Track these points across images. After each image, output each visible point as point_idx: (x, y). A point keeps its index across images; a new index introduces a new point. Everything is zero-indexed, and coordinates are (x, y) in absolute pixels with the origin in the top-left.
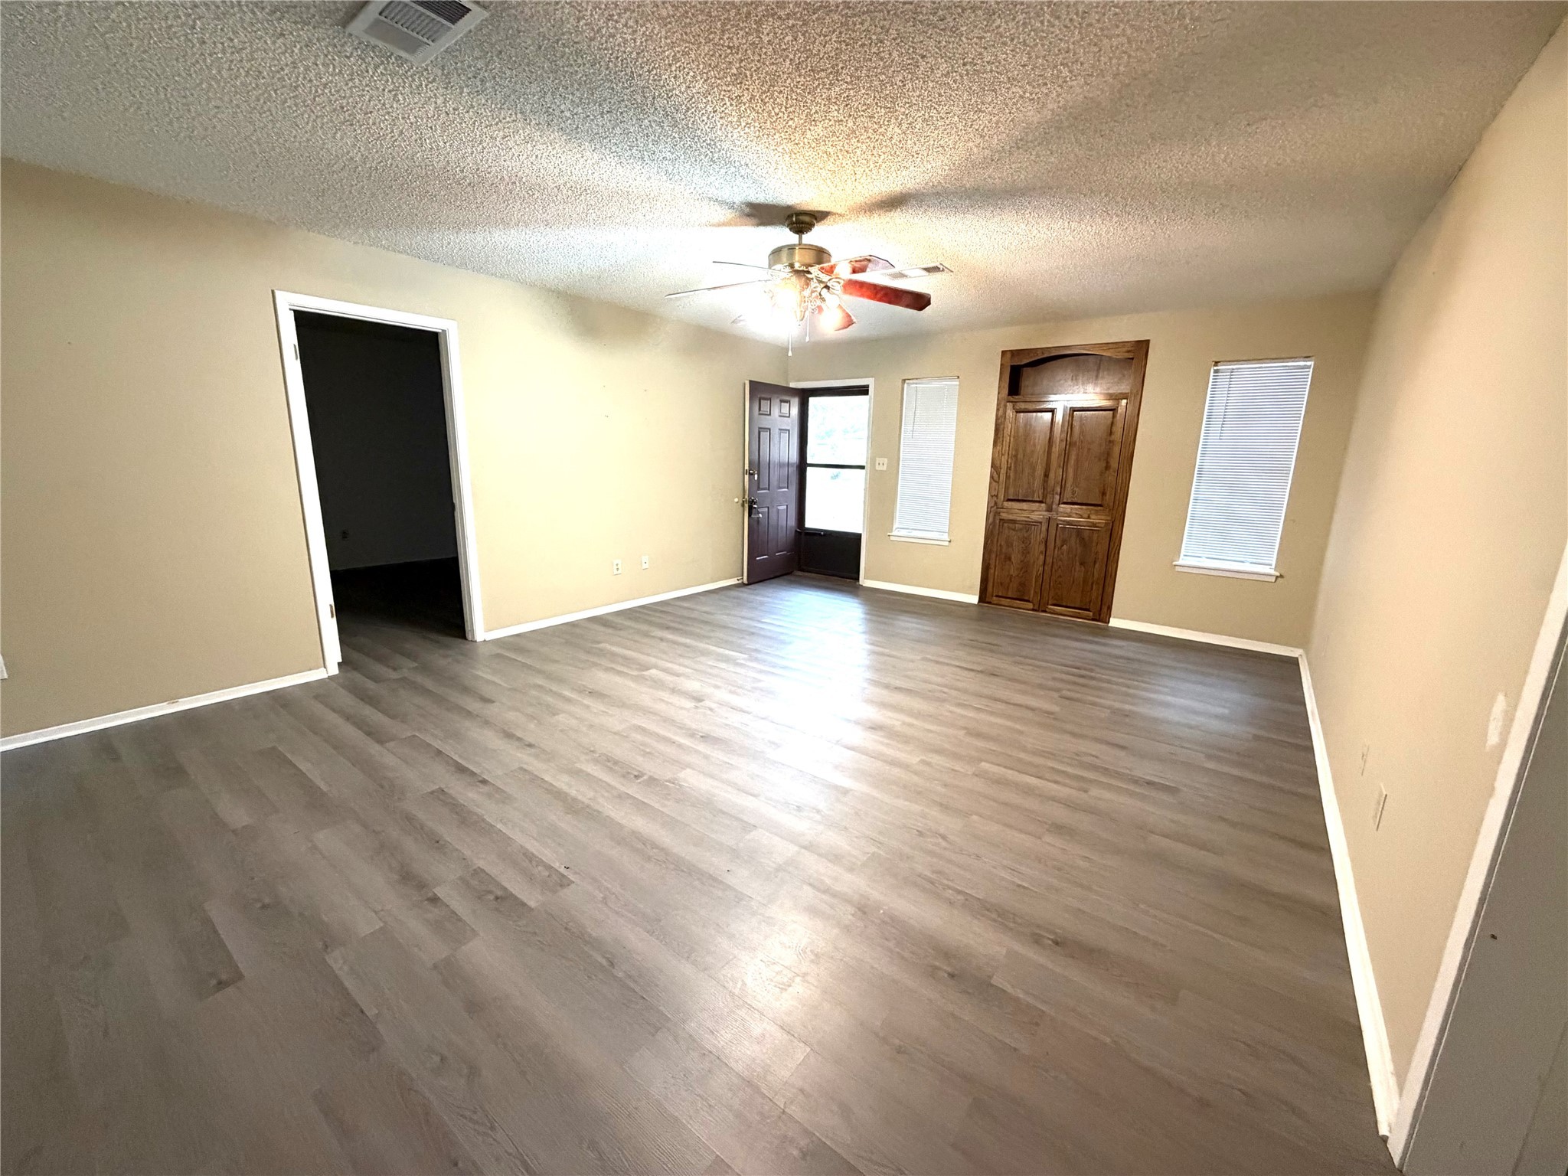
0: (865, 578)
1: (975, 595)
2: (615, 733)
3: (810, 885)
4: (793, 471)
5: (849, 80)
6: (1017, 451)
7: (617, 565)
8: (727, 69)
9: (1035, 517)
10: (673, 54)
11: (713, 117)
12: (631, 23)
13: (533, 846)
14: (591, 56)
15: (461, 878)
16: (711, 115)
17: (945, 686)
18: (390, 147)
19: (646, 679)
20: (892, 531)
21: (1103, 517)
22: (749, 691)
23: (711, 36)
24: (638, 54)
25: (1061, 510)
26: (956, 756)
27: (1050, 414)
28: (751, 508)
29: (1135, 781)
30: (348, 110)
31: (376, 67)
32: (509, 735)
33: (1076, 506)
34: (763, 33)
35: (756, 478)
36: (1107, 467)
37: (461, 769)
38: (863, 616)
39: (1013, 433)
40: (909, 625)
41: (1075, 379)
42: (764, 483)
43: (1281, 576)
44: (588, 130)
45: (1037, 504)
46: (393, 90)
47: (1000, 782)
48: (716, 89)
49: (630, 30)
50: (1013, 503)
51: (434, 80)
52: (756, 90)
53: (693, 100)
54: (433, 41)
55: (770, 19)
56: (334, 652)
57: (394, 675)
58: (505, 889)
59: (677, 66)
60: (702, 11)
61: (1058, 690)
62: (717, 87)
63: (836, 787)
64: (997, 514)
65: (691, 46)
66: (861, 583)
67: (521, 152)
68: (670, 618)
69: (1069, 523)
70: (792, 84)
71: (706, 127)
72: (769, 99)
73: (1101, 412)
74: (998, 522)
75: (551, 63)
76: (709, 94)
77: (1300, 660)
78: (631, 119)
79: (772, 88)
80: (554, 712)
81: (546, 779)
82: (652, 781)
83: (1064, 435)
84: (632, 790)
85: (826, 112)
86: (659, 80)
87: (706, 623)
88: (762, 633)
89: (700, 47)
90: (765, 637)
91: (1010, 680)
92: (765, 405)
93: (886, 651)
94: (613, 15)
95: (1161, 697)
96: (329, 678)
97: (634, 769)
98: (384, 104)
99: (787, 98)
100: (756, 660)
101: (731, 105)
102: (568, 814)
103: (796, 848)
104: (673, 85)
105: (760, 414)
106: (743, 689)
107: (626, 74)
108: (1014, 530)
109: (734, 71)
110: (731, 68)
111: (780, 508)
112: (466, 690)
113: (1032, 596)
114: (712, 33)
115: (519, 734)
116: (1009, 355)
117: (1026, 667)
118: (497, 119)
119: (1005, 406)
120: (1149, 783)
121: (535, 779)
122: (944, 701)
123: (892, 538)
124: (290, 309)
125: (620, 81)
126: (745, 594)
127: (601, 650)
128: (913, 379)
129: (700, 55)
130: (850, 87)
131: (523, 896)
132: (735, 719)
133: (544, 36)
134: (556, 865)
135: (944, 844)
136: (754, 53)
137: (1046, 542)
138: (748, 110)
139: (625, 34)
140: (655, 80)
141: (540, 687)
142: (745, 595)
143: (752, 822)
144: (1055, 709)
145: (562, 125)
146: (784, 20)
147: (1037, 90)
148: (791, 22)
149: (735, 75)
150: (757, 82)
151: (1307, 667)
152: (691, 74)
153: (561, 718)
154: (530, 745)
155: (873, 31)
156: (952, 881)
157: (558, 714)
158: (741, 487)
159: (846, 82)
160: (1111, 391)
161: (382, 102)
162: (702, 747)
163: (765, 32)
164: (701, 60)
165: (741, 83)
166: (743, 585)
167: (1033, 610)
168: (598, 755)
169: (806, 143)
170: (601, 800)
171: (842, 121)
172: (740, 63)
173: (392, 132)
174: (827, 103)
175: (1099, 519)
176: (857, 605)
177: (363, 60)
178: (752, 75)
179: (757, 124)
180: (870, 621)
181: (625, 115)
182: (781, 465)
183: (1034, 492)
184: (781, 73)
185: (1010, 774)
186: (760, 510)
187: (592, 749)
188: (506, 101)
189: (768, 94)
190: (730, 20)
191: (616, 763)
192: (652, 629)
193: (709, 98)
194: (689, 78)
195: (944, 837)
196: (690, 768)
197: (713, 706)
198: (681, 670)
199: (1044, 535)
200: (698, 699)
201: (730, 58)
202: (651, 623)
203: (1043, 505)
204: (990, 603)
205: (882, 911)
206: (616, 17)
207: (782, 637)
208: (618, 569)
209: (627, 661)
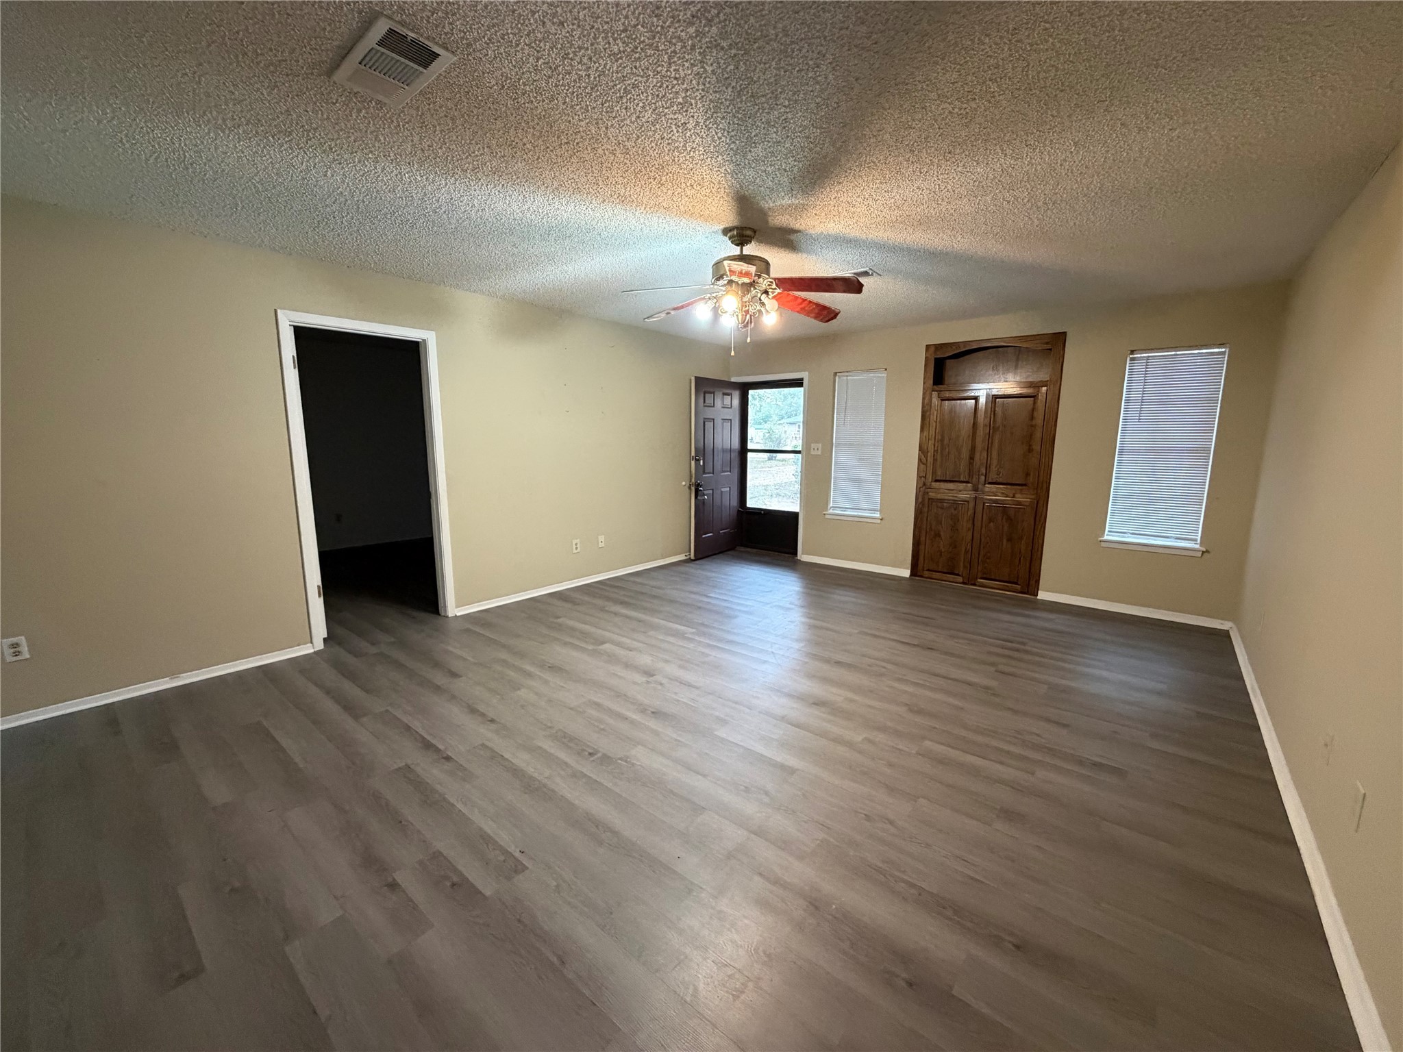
0: (804, 552)
1: (907, 568)
2: (571, 709)
3: (760, 874)
4: (735, 456)
5: (787, 103)
6: (943, 436)
7: (576, 544)
8: (674, 99)
9: (962, 496)
10: (624, 87)
11: (661, 143)
12: (585, 60)
13: (489, 827)
14: (550, 93)
15: (421, 863)
16: (659, 142)
17: (884, 660)
18: (374, 182)
19: (602, 654)
20: (827, 510)
21: (1028, 496)
22: (698, 665)
23: (659, 69)
24: (592, 88)
25: (987, 489)
26: (897, 734)
27: (973, 401)
28: (697, 491)
29: (1081, 762)
30: (335, 151)
31: (359, 111)
32: (473, 711)
33: (1001, 486)
34: (707, 64)
35: (701, 464)
36: (1030, 450)
37: (428, 746)
38: (801, 590)
39: (938, 419)
40: (845, 598)
41: (995, 369)
42: (709, 468)
43: (1207, 551)
44: (548, 160)
45: (964, 484)
46: (374, 131)
47: (943, 761)
48: (663, 118)
49: (584, 68)
50: (942, 484)
51: (410, 121)
52: (700, 117)
53: (643, 129)
54: (407, 85)
55: (714, 50)
56: (320, 628)
57: (373, 650)
58: (461, 874)
59: (628, 98)
60: (651, 45)
61: (993, 664)
62: (665, 115)
63: (783, 767)
64: (926, 493)
65: (641, 79)
66: (799, 558)
67: (489, 182)
68: (622, 593)
69: (996, 501)
70: (734, 111)
71: (655, 152)
72: (713, 125)
73: (1022, 399)
74: (926, 501)
75: (513, 101)
76: (658, 123)
77: (1231, 634)
78: (587, 148)
79: (715, 115)
80: (516, 687)
81: (506, 756)
82: (606, 759)
83: (987, 421)
84: (587, 769)
85: (765, 134)
86: (611, 112)
87: (655, 597)
88: (708, 607)
89: (649, 79)
90: (710, 611)
91: (946, 653)
92: (709, 398)
93: (825, 624)
94: (568, 54)
95: (1097, 672)
96: (315, 652)
97: (588, 746)
98: (367, 144)
99: (729, 123)
100: (704, 634)
101: (678, 132)
102: (526, 793)
103: (746, 833)
104: (624, 116)
105: (705, 406)
106: (692, 663)
107: (582, 108)
108: (942, 508)
109: (680, 100)
110: (677, 98)
111: (723, 490)
112: (437, 665)
113: (962, 569)
114: (659, 66)
115: (482, 708)
116: (932, 349)
117: (961, 641)
118: (467, 154)
119: (931, 395)
120: (1095, 764)
121: (495, 757)
122: (882, 675)
123: (827, 516)
124: (290, 325)
125: (576, 115)
126: (693, 569)
127: (560, 625)
128: (844, 372)
129: (649, 87)
130: (788, 110)
131: (479, 884)
132: (684, 695)
133: (507, 77)
134: (512, 849)
135: (893, 830)
136: (699, 82)
137: (974, 521)
138: (693, 136)
139: (580, 70)
140: (607, 112)
141: (504, 661)
142: (693, 571)
143: (703, 804)
144: (994, 684)
145: (525, 156)
146: (727, 50)
147: (965, 106)
148: (734, 51)
149: (681, 104)
150: (702, 109)
151: (1240, 642)
152: (641, 105)
153: (522, 693)
154: (492, 721)
155: (810, 57)
156: (904, 872)
157: (519, 689)
158: (688, 473)
159: (785, 106)
160: (1030, 380)
161: (366, 142)
162: (653, 724)
163: (709, 63)
164: (650, 91)
165: (687, 111)
166: (690, 561)
167: (963, 583)
168: (555, 732)
169: (747, 163)
170: (558, 780)
171: (779, 142)
172: (685, 93)
173: (376, 168)
174: (766, 126)
175: (1024, 498)
176: (795, 579)
177: (347, 105)
178: (696, 104)
179: (701, 149)
180: (808, 594)
181: (581, 145)
182: (724, 451)
183: (960, 475)
184: (723, 100)
185: (953, 753)
186: (705, 492)
187: (549, 725)
188: (474, 136)
189: (712, 120)
190: (676, 53)
191: (572, 739)
192: (607, 603)
193: (657, 126)
194: (639, 108)
195: (891, 822)
196: (642, 745)
197: (664, 681)
198: (636, 644)
199: (971, 512)
200: (649, 673)
201: (677, 88)
202: (608, 599)
203: (969, 485)
204: (921, 576)
205: (834, 907)
206: (571, 56)
207: (727, 611)
208: (576, 548)
209: (585, 636)
